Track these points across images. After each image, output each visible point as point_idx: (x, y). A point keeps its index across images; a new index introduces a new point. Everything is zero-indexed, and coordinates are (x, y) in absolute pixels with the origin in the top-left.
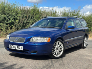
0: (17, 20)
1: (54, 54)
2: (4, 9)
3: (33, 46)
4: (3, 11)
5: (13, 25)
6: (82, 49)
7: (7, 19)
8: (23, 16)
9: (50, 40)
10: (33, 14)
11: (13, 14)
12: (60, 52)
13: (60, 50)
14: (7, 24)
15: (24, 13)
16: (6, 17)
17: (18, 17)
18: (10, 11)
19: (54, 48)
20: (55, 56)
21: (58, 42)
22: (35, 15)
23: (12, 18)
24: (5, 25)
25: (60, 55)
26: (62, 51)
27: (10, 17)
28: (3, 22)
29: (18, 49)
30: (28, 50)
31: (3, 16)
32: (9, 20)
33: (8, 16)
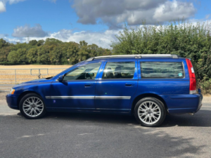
2: (176, 39)
4: (174, 43)
11: (192, 48)
23: (190, 56)
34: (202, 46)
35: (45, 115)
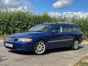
0: (29, 25)
1: (36, 52)
2: (20, 16)
3: (20, 45)
4: (19, 18)
5: (26, 29)
6: (73, 51)
7: (21, 24)
8: (35, 22)
9: (31, 40)
10: (44, 20)
11: (26, 20)
12: (42, 50)
13: (42, 49)
14: (21, 29)
15: (36, 20)
16: (21, 23)
17: (30, 22)
18: (24, 18)
19: (37, 47)
20: (38, 53)
21: (40, 42)
22: (45, 21)
23: (25, 24)
24: (20, 29)
25: (42, 52)
26: (44, 50)
27: (24, 23)
28: (18, 26)
29: (10, 46)
30: (16, 47)
31: (19, 22)
32: (23, 25)
33: (22, 22)
34: (30, 20)
35: (47, 52)
